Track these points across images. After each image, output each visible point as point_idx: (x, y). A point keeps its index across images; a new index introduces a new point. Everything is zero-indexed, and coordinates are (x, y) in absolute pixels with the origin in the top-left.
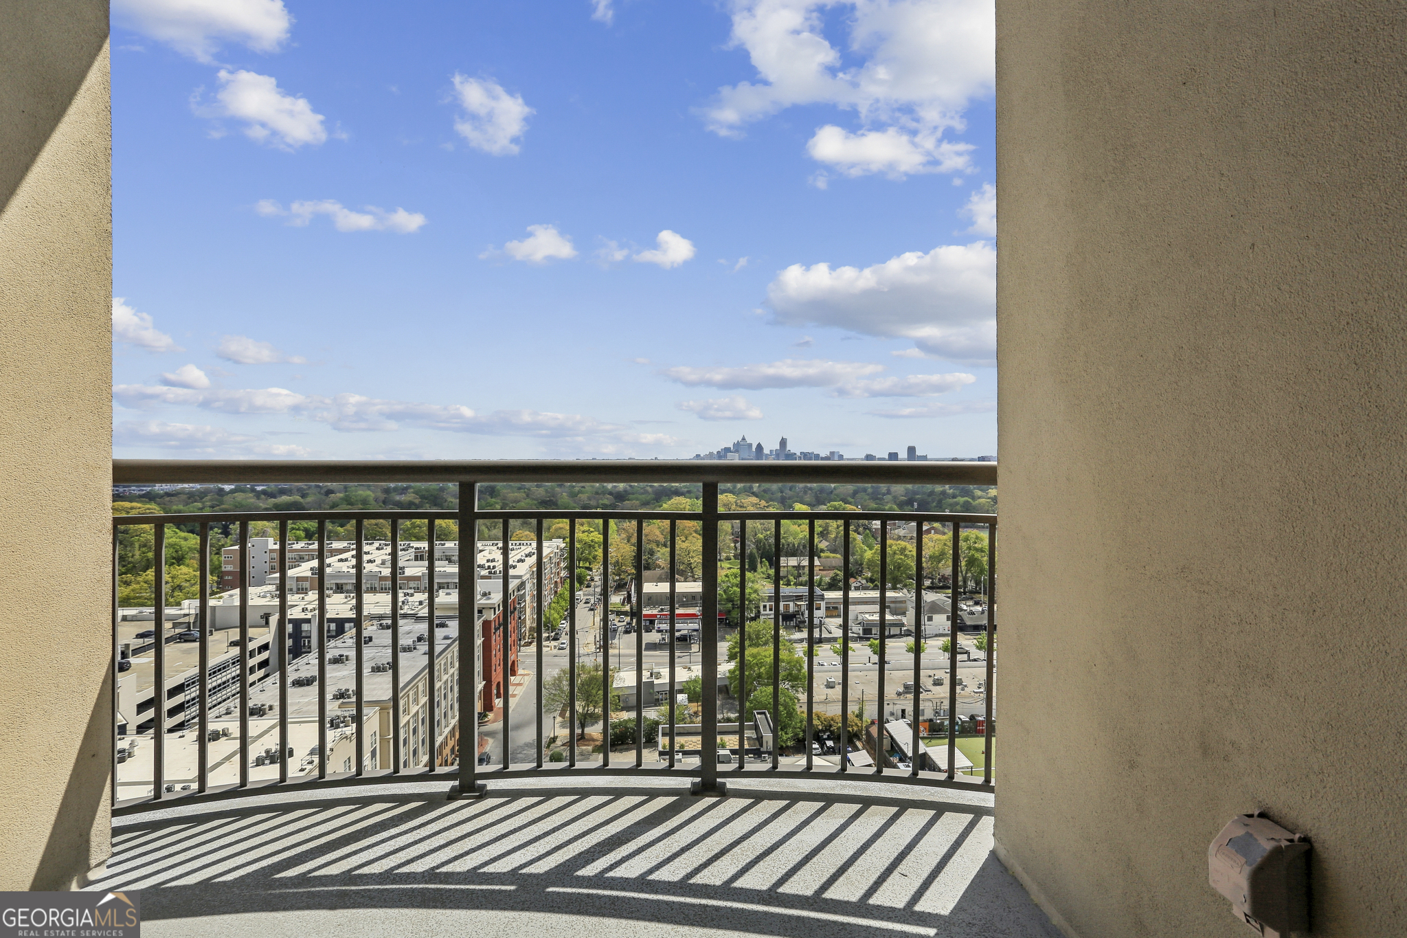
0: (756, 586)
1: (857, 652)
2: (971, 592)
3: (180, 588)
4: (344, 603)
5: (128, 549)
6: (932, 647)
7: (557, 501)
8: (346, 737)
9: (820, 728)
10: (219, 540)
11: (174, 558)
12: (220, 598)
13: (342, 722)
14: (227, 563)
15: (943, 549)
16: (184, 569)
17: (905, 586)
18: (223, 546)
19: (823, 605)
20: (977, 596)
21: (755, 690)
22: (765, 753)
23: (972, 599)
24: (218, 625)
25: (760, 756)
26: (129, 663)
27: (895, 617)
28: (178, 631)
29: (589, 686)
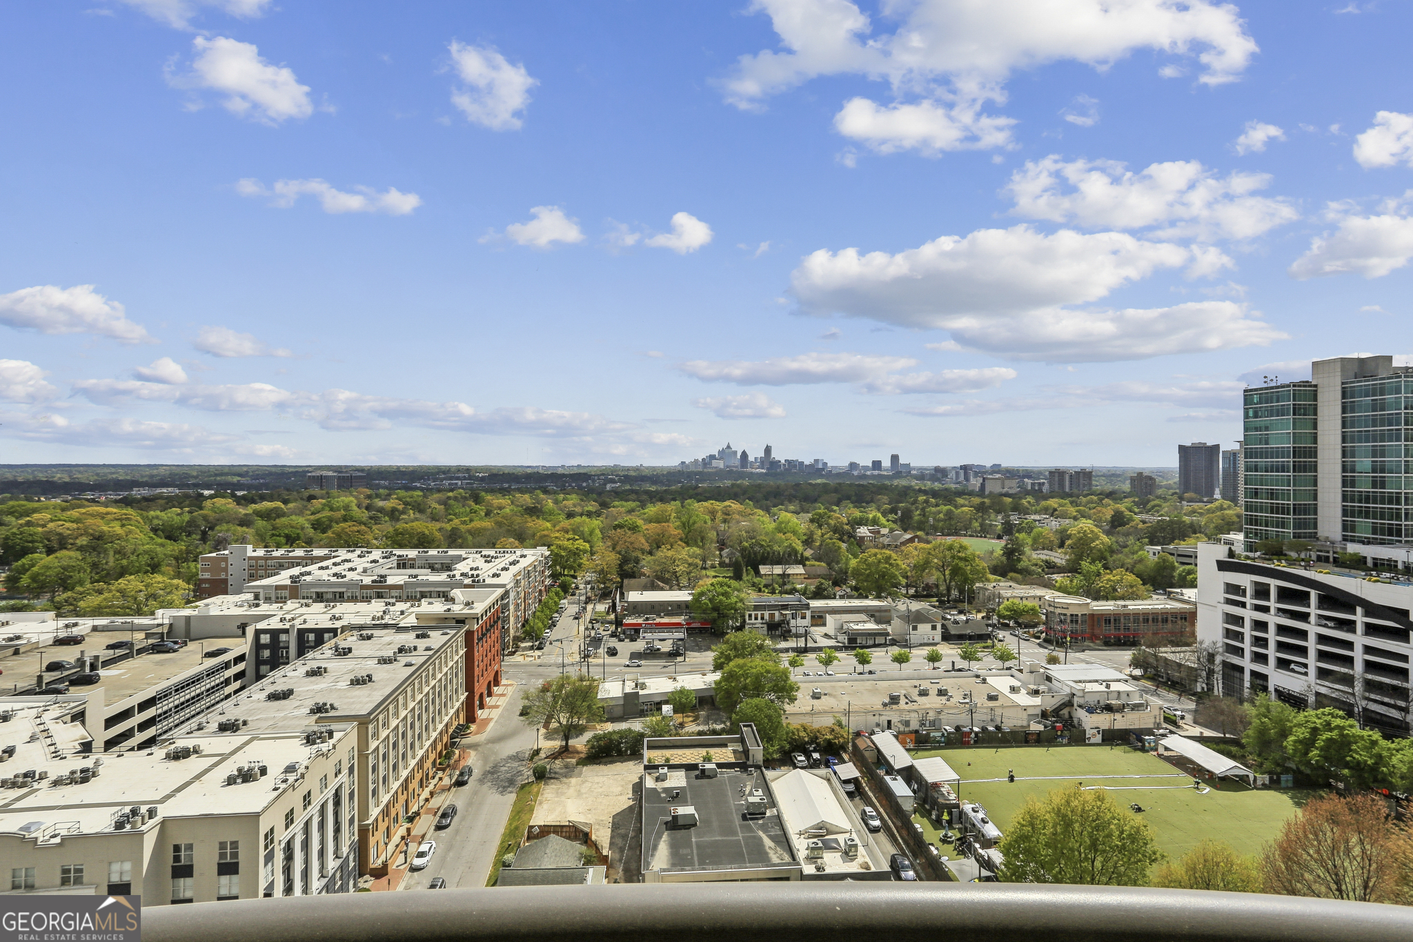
0: (743, 595)
1: (843, 662)
2: (955, 601)
3: (154, 596)
4: (324, 613)
5: (102, 555)
6: (918, 656)
7: (542, 507)
8: (323, 754)
9: (806, 739)
10: (197, 547)
11: (149, 565)
12: (197, 607)
13: (319, 738)
14: (203, 570)
15: (928, 558)
16: (158, 578)
17: (890, 594)
18: (201, 553)
19: (808, 614)
20: (960, 606)
21: (741, 702)
22: (751, 766)
23: (955, 608)
24: (192, 635)
25: (746, 770)
26: (98, 675)
27: (880, 627)
28: (150, 641)
29: (573, 697)
